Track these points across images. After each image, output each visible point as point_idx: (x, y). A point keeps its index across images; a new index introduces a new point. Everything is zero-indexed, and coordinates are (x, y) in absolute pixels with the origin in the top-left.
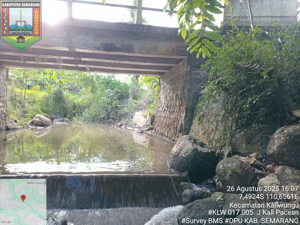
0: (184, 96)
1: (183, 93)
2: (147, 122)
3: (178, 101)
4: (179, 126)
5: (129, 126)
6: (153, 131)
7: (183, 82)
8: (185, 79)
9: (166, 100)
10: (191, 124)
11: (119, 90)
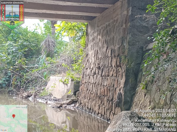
0: (123, 53)
1: (122, 47)
2: (68, 91)
3: (114, 60)
4: (116, 97)
5: (40, 98)
6: (77, 105)
7: (121, 31)
8: (124, 26)
9: (97, 58)
10: (134, 94)
11: (25, 43)
